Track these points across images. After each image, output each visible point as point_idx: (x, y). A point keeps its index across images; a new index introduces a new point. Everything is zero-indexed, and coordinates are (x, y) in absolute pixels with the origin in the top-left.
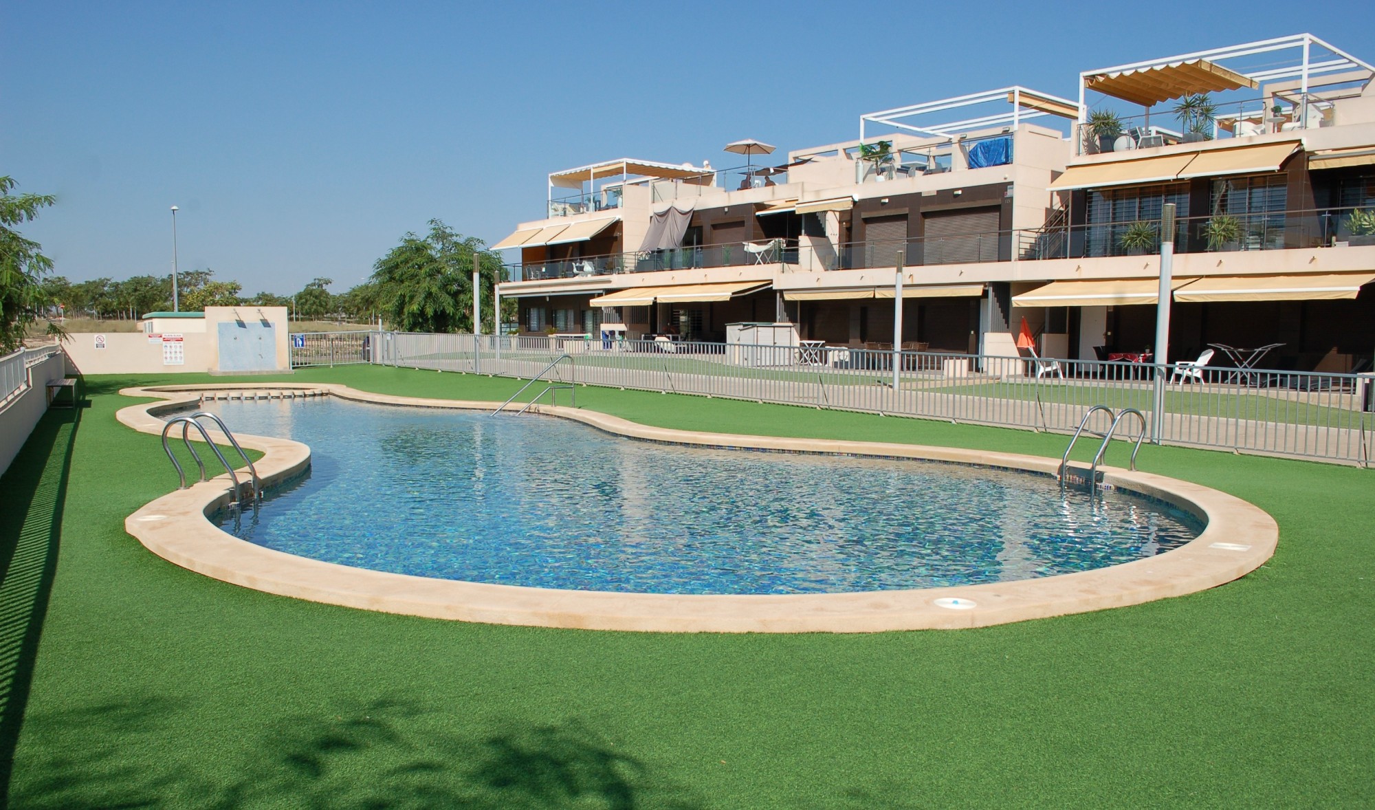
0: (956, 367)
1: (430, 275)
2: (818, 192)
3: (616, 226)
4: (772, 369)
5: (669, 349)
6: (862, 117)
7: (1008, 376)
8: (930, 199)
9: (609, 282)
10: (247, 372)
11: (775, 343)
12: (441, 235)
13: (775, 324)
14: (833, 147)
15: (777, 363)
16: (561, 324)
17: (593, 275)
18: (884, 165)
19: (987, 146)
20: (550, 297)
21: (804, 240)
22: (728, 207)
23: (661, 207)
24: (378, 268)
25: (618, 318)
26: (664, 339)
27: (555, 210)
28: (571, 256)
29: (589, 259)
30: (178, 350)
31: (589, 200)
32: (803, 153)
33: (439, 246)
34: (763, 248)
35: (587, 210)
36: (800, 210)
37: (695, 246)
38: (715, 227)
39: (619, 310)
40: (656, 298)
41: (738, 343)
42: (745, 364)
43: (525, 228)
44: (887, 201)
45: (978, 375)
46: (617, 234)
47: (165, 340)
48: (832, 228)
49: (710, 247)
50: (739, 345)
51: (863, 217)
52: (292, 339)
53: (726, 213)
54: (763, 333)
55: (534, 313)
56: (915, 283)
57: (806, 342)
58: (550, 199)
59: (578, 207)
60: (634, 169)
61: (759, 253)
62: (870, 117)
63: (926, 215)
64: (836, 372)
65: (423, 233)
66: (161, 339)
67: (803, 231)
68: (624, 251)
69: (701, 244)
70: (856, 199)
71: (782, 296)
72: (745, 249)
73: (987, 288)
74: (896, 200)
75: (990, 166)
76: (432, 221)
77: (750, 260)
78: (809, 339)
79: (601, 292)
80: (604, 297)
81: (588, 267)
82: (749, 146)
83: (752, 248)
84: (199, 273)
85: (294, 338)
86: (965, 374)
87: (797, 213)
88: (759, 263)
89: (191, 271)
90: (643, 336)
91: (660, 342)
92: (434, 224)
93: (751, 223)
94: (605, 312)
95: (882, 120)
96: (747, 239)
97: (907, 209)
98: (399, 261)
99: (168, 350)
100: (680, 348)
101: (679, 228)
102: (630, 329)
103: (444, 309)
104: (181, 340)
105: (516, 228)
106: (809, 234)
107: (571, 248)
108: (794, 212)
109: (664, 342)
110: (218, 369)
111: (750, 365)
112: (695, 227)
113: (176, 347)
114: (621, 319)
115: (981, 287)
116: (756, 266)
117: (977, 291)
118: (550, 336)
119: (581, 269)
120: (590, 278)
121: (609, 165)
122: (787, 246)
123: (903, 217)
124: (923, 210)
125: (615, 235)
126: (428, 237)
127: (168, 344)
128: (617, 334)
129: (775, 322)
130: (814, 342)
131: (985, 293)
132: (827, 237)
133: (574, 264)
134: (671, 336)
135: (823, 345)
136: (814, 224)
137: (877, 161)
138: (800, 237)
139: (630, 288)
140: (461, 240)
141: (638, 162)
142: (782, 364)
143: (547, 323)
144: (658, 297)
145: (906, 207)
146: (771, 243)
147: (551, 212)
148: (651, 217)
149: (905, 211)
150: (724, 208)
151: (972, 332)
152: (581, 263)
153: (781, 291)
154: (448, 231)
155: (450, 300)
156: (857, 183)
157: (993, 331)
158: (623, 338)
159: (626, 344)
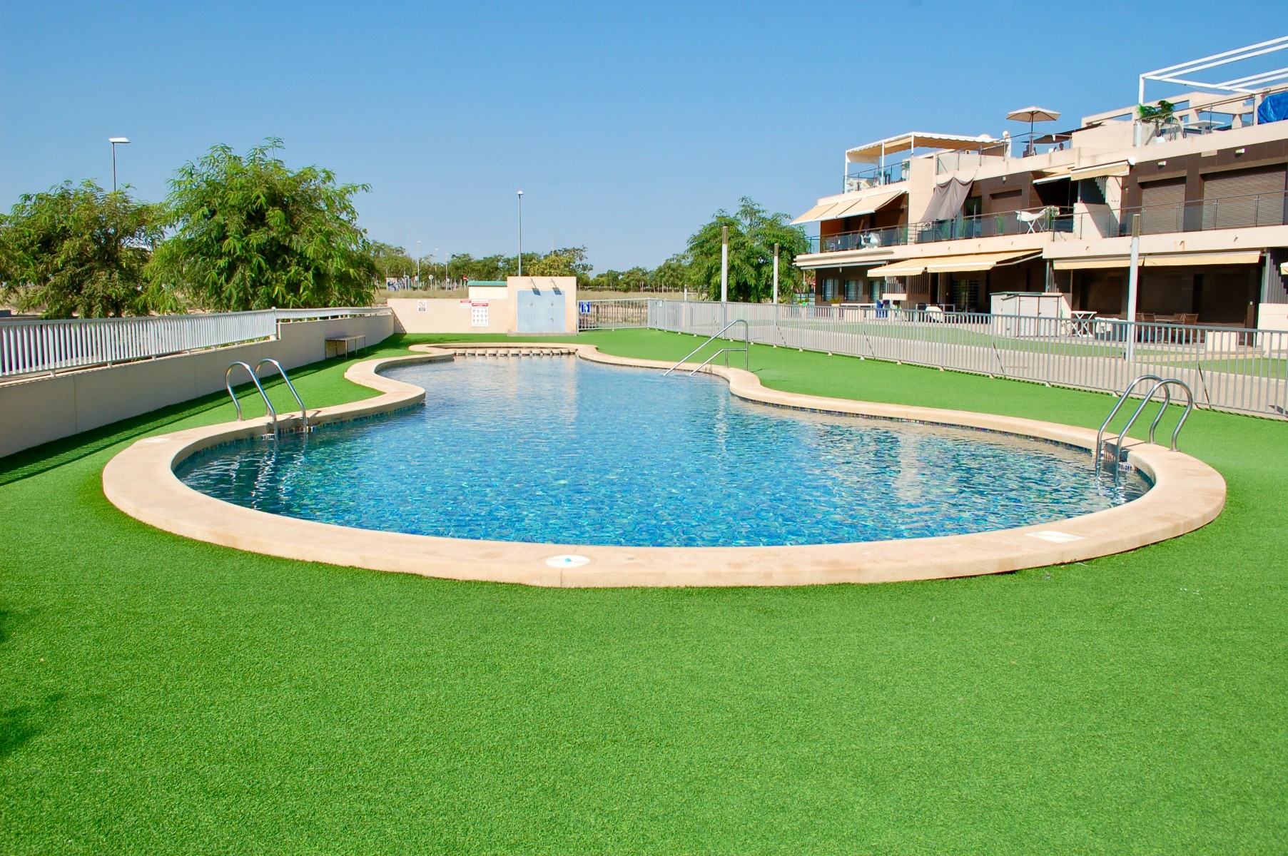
0: (1221, 340)
1: (735, 249)
2: (1094, 157)
3: (902, 199)
4: (1037, 340)
5: (938, 319)
6: (1141, 76)
7: (1271, 351)
8: (1210, 160)
9: (892, 253)
10: (536, 334)
11: (1039, 313)
12: (749, 211)
13: (1044, 294)
14: (1127, 110)
15: (1042, 334)
16: (852, 293)
17: (879, 247)
18: (1167, 127)
19: (1278, 100)
20: (843, 268)
21: (1079, 207)
22: (1007, 176)
23: (943, 179)
24: (691, 243)
25: (901, 289)
26: (936, 309)
27: (851, 185)
28: (863, 228)
29: (877, 231)
30: (484, 313)
31: (880, 174)
32: (1093, 119)
33: (747, 222)
34: (1035, 217)
35: (880, 184)
36: (1075, 177)
37: (975, 216)
38: (994, 196)
39: (902, 279)
40: (926, 268)
41: (1000, 313)
42: (1008, 334)
43: (823, 202)
44: (1164, 163)
45: (1249, 349)
46: (904, 206)
47: (473, 305)
48: (1113, 195)
49: (987, 217)
50: (1002, 316)
51: (1139, 182)
52: (580, 305)
53: (1004, 182)
54: (1027, 304)
55: (830, 284)
56: (1187, 250)
57: (1077, 313)
58: (846, 174)
59: (872, 181)
60: (923, 143)
61: (1031, 222)
62: (1150, 75)
63: (1205, 177)
64: (1096, 343)
65: (733, 210)
66: (471, 304)
67: (1079, 198)
68: (909, 223)
69: (980, 214)
70: (1133, 163)
71: (1051, 265)
72: (1018, 218)
73: (1264, 255)
74: (1174, 162)
75: (1280, 120)
76: (743, 199)
77: (1023, 228)
78: (1081, 310)
79: (885, 262)
80: (887, 266)
81: (874, 238)
82: (1032, 113)
83: (1025, 216)
84: (574, 250)
85: (581, 306)
86: (1233, 348)
87: (1072, 180)
88: (1031, 232)
89: (568, 248)
90: (917, 305)
91: (933, 312)
92: (744, 201)
93: (1027, 191)
94: (887, 282)
95: (1166, 78)
96: (1023, 208)
97: (1186, 171)
98: (708, 236)
99: (476, 313)
100: (949, 318)
101: (957, 198)
102: (909, 298)
103: (746, 280)
104: (487, 305)
105: (816, 204)
106: (1085, 201)
107: (863, 221)
108: (1069, 178)
109: (936, 312)
110: (516, 331)
111: (1013, 335)
112: (975, 198)
113: (482, 311)
114: (905, 289)
115: (1258, 254)
116: (1028, 235)
117: (1253, 258)
118: (833, 305)
119: (868, 241)
120: (876, 249)
121: (898, 140)
122: (1061, 214)
123: (1181, 180)
124: (1202, 171)
125: (901, 207)
126: (737, 214)
127: (476, 308)
128: (891, 303)
129: (1045, 292)
130: (1084, 312)
131: (1262, 260)
132: (1107, 204)
133: (862, 236)
134: (944, 305)
135: (1094, 315)
136: (1092, 191)
137: (1157, 122)
138: (1075, 205)
139: (911, 258)
140: (769, 216)
141: (927, 135)
142: (1047, 334)
143: (839, 293)
144: (928, 266)
145: (1184, 169)
146: (1043, 211)
147: (847, 187)
148: (934, 189)
149: (1183, 173)
150: (1002, 177)
151: (1251, 303)
152: (868, 235)
153: (1051, 261)
154: (756, 207)
155: (752, 271)
156: (1134, 145)
157: (1270, 301)
158: (898, 307)
159: (901, 314)
